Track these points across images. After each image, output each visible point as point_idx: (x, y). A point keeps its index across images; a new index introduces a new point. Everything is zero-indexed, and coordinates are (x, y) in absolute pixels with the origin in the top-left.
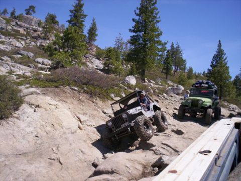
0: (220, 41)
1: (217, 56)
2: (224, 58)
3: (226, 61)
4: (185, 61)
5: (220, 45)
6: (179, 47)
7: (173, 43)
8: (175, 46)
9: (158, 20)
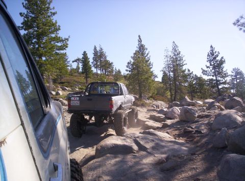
0: (139, 36)
1: (138, 52)
2: (147, 53)
3: (148, 56)
4: (112, 63)
5: (140, 41)
6: (102, 50)
7: (95, 46)
8: (98, 49)
9: (53, 11)
